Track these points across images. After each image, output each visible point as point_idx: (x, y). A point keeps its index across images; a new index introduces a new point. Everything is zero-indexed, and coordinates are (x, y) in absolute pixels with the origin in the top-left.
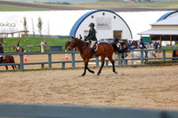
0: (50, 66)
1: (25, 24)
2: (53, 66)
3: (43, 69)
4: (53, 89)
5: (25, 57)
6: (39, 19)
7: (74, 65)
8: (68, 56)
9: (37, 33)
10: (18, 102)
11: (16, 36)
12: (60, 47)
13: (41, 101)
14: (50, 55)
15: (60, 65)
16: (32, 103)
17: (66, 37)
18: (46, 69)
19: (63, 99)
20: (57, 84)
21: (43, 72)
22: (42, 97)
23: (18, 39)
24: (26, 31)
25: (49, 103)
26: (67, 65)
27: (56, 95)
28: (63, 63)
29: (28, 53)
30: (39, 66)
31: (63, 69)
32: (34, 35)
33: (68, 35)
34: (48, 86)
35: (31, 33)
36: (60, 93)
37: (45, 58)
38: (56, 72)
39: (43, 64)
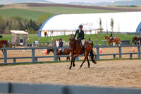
0: (120, 57)
1: (100, 23)
2: (123, 56)
3: (115, 59)
4: (123, 75)
5: (100, 49)
6: (112, 19)
7: (140, 56)
8: (135, 49)
9: (110, 30)
10: (95, 85)
11: (93, 33)
12: (128, 41)
13: (114, 84)
14: (120, 48)
15: (128, 56)
16: (106, 86)
17: (133, 33)
18: (117, 59)
19: (131, 83)
20: (125, 71)
21: (115, 61)
23: (95, 35)
24: (101, 29)
25: (120, 86)
26: (134, 56)
27: (125, 80)
28: (131, 54)
29: (102, 47)
30: (112, 57)
31: (130, 59)
32: (107, 32)
33: (135, 31)
34: (119, 72)
35: (105, 30)
36: (129, 78)
37: (116, 50)
38: (126, 61)
39: (114, 55)
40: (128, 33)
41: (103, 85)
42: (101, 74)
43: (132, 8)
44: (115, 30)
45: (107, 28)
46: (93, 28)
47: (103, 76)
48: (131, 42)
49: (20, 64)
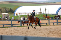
0: (49, 24)
1: (41, 10)
2: (50, 24)
3: (47, 25)
4: (50, 32)
6: (45, 8)
7: (57, 24)
8: (55, 21)
9: (45, 13)
11: (37, 14)
12: (53, 18)
13: (46, 36)
14: (49, 20)
15: (53, 24)
16: (43, 37)
18: (48, 25)
19: (54, 35)
20: (51, 30)
21: (47, 26)
22: (47, 35)
23: (38, 15)
24: (41, 12)
25: (49, 37)
27: (51, 34)
28: (54, 23)
29: (41, 20)
30: (45, 24)
31: (53, 25)
36: (53, 33)
37: (47, 21)
38: (51, 26)
39: (47, 23)
40: (53, 14)
41: (42, 36)
42: (41, 31)
43: (54, 4)
44: (47, 13)
45: (43, 12)
46: (37, 12)
47: (42, 32)
48: (54, 18)
49: (6, 27)
